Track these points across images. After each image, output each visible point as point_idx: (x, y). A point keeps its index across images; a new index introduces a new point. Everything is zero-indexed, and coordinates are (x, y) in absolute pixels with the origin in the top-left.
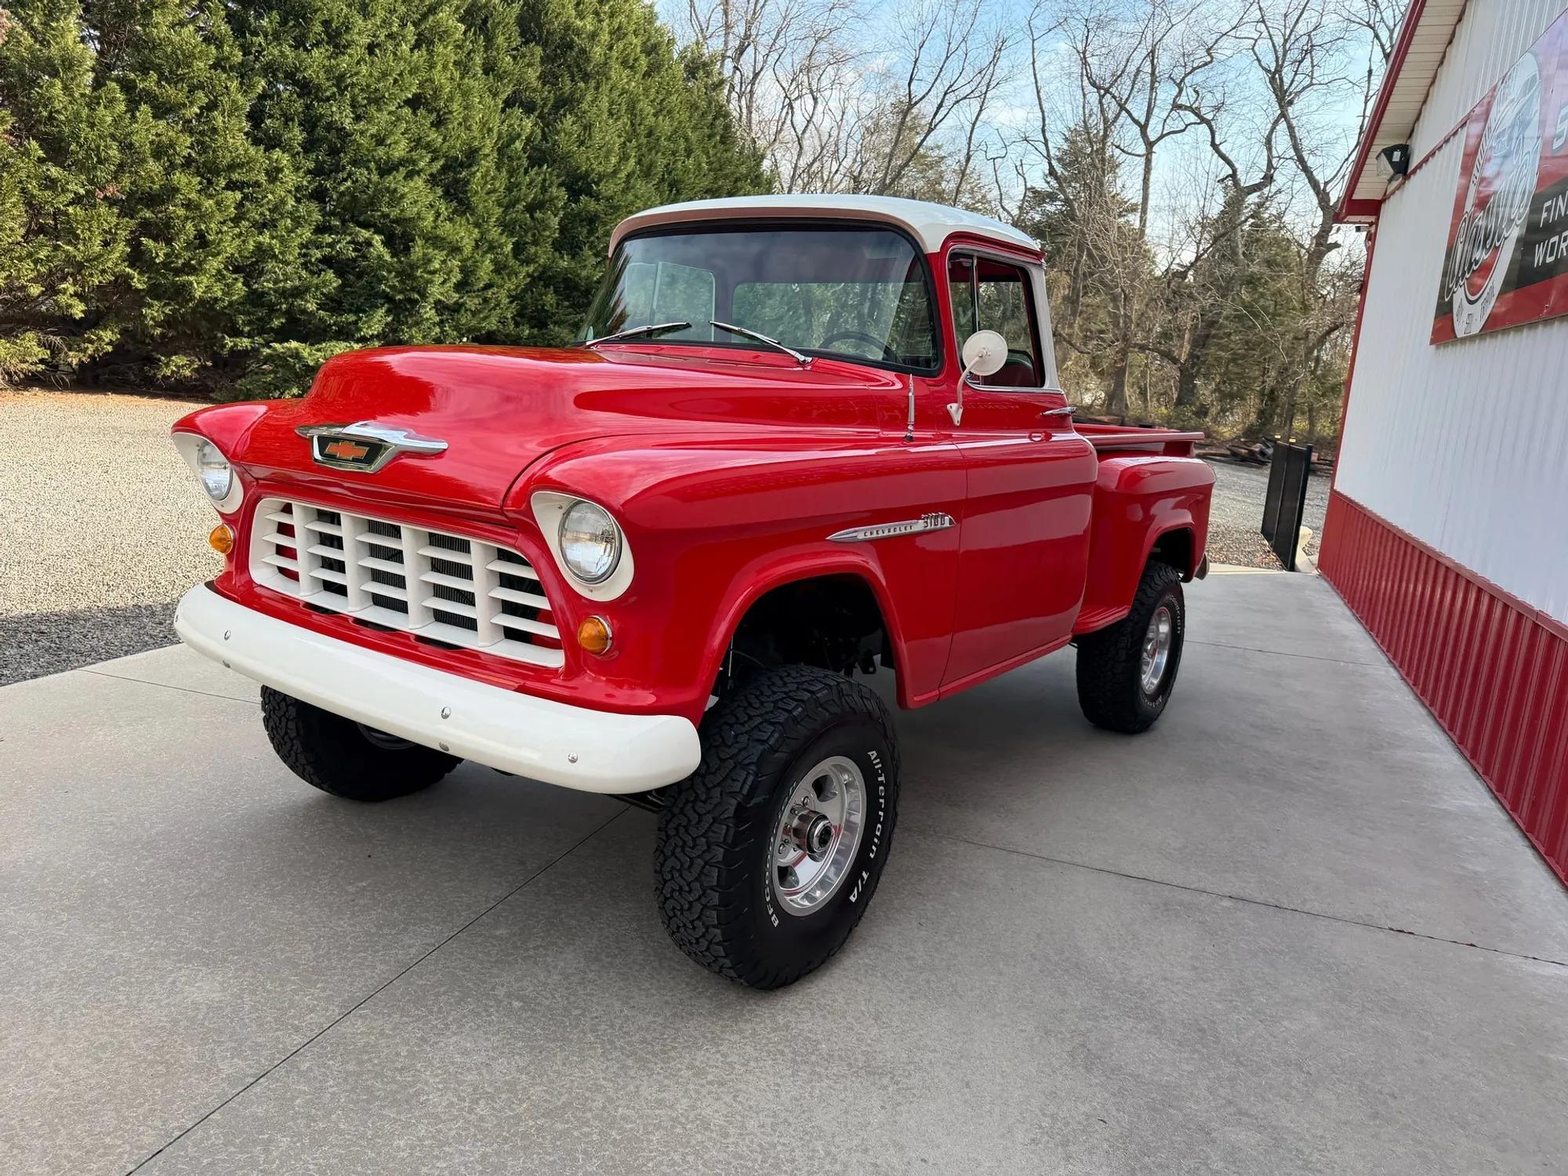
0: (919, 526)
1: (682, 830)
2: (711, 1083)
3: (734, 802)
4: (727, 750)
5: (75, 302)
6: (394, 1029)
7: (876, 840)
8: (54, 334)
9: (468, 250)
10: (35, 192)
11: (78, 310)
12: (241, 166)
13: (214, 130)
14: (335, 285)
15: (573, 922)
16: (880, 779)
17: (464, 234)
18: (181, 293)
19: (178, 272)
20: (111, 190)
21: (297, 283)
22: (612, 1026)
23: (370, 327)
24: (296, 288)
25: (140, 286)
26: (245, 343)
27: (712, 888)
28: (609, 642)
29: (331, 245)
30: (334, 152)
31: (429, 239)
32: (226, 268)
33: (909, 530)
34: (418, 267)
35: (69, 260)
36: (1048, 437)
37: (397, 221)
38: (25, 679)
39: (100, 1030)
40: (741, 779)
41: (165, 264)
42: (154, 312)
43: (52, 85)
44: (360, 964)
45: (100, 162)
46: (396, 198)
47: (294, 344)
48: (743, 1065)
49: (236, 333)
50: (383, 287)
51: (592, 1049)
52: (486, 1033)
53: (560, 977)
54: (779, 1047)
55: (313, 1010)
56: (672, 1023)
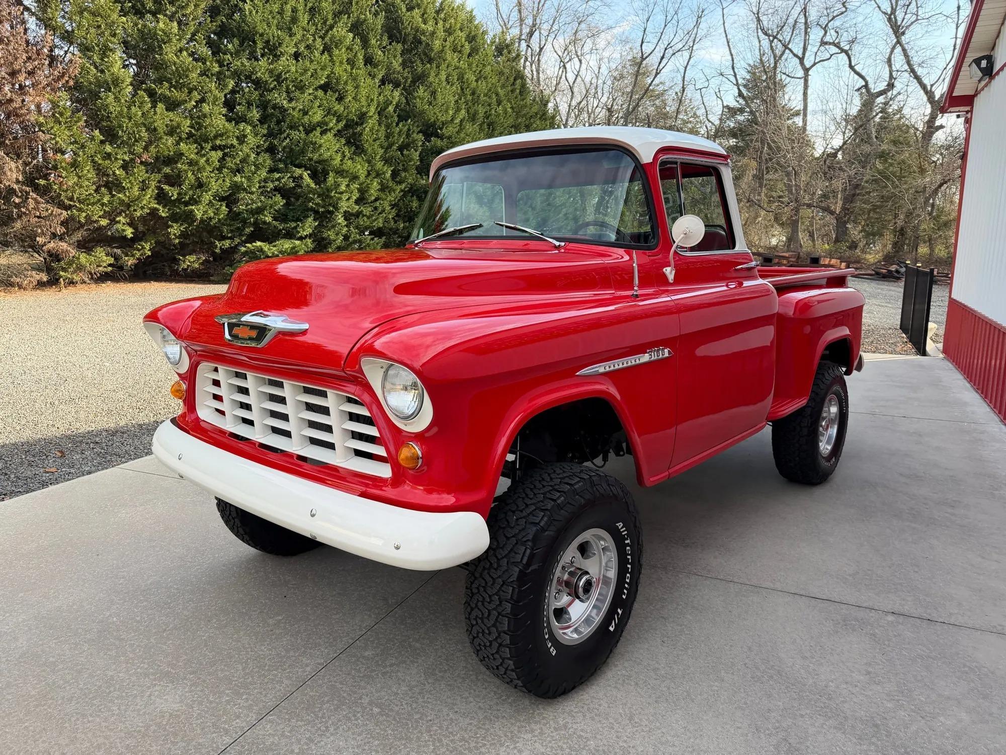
0: (645, 358)
1: (482, 589)
3: (517, 570)
4: (510, 530)
5: (126, 227)
6: (290, 732)
7: (626, 586)
8: (117, 248)
9: (362, 178)
10: (100, 162)
11: (129, 232)
12: (222, 135)
13: (205, 116)
14: (281, 204)
15: (418, 645)
16: (626, 542)
17: (360, 168)
18: (189, 217)
19: (187, 204)
20: (145, 157)
21: (259, 204)
22: (441, 728)
23: (304, 230)
24: (258, 208)
25: (163, 215)
26: (228, 244)
27: (505, 632)
28: (420, 461)
29: (279, 179)
30: (278, 122)
31: (339, 172)
32: (214, 199)
33: (638, 362)
34: (332, 191)
35: (122, 202)
36: (741, 284)
37: (319, 162)
38: (83, 475)
39: (98, 733)
40: (521, 552)
41: (178, 200)
42: (175, 230)
43: (107, 97)
44: (273, 680)
45: (136, 141)
46: (317, 147)
47: (259, 244)
49: (224, 238)
50: (311, 204)
51: (427, 746)
52: (353, 734)
53: (407, 688)
54: (560, 744)
55: (238, 717)
56: (484, 724)
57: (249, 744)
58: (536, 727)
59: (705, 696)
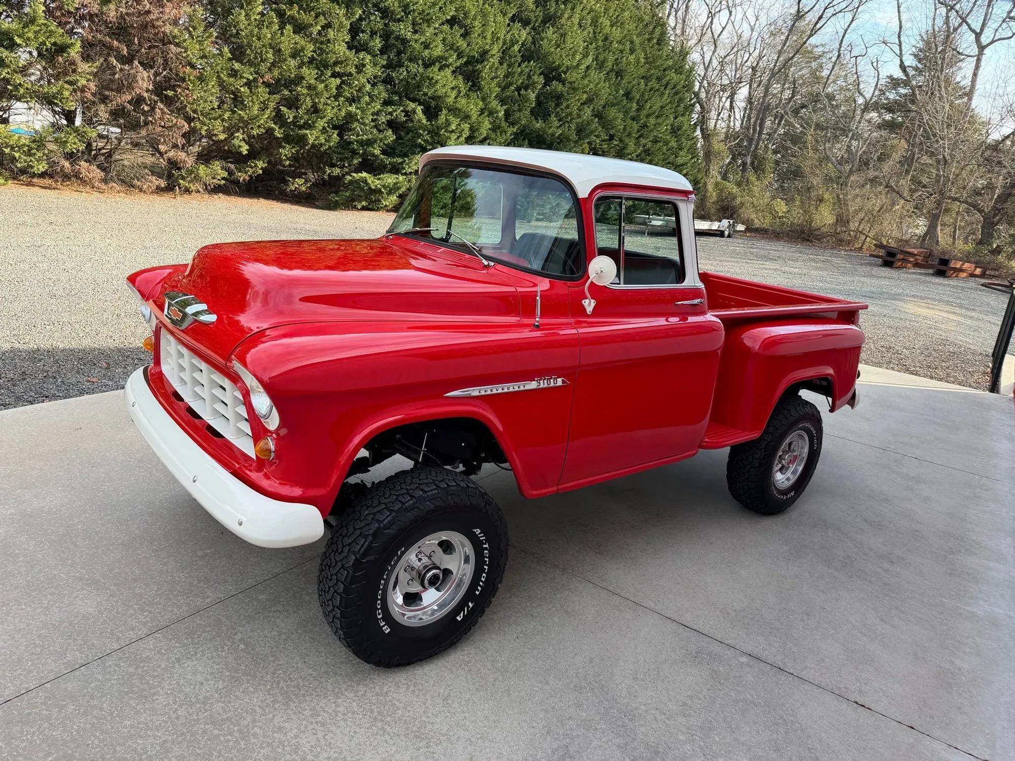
0: (533, 385)
2: (317, 723)
3: (353, 557)
5: (243, 144)
7: (481, 583)
8: (232, 163)
9: (474, 117)
10: (225, 78)
11: (245, 149)
12: (341, 62)
13: (329, 41)
14: (391, 139)
16: (484, 546)
17: (473, 107)
18: (302, 140)
19: (301, 127)
20: (267, 77)
21: (370, 136)
22: (285, 673)
23: (409, 167)
24: (369, 140)
25: (279, 136)
26: (337, 171)
28: (273, 455)
29: (391, 114)
30: (399, 53)
31: (451, 110)
32: (329, 126)
33: (522, 388)
34: (442, 129)
35: (241, 119)
36: (685, 319)
37: (433, 98)
39: (24, 620)
40: (361, 543)
41: (294, 123)
42: (286, 151)
43: (240, 14)
44: (175, 604)
45: (262, 61)
46: (432, 83)
47: (364, 174)
48: (344, 714)
49: (333, 165)
50: (420, 140)
51: (265, 685)
52: (214, 662)
53: (276, 634)
54: (373, 707)
55: (133, 629)
56: (321, 677)
57: (129, 653)
58: (362, 689)
59: (523, 693)
